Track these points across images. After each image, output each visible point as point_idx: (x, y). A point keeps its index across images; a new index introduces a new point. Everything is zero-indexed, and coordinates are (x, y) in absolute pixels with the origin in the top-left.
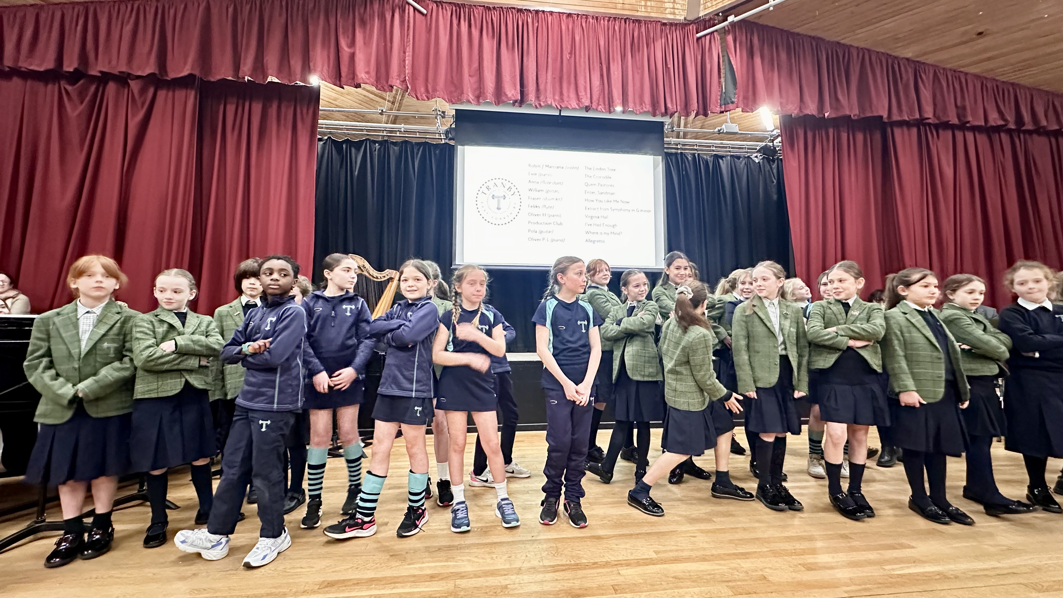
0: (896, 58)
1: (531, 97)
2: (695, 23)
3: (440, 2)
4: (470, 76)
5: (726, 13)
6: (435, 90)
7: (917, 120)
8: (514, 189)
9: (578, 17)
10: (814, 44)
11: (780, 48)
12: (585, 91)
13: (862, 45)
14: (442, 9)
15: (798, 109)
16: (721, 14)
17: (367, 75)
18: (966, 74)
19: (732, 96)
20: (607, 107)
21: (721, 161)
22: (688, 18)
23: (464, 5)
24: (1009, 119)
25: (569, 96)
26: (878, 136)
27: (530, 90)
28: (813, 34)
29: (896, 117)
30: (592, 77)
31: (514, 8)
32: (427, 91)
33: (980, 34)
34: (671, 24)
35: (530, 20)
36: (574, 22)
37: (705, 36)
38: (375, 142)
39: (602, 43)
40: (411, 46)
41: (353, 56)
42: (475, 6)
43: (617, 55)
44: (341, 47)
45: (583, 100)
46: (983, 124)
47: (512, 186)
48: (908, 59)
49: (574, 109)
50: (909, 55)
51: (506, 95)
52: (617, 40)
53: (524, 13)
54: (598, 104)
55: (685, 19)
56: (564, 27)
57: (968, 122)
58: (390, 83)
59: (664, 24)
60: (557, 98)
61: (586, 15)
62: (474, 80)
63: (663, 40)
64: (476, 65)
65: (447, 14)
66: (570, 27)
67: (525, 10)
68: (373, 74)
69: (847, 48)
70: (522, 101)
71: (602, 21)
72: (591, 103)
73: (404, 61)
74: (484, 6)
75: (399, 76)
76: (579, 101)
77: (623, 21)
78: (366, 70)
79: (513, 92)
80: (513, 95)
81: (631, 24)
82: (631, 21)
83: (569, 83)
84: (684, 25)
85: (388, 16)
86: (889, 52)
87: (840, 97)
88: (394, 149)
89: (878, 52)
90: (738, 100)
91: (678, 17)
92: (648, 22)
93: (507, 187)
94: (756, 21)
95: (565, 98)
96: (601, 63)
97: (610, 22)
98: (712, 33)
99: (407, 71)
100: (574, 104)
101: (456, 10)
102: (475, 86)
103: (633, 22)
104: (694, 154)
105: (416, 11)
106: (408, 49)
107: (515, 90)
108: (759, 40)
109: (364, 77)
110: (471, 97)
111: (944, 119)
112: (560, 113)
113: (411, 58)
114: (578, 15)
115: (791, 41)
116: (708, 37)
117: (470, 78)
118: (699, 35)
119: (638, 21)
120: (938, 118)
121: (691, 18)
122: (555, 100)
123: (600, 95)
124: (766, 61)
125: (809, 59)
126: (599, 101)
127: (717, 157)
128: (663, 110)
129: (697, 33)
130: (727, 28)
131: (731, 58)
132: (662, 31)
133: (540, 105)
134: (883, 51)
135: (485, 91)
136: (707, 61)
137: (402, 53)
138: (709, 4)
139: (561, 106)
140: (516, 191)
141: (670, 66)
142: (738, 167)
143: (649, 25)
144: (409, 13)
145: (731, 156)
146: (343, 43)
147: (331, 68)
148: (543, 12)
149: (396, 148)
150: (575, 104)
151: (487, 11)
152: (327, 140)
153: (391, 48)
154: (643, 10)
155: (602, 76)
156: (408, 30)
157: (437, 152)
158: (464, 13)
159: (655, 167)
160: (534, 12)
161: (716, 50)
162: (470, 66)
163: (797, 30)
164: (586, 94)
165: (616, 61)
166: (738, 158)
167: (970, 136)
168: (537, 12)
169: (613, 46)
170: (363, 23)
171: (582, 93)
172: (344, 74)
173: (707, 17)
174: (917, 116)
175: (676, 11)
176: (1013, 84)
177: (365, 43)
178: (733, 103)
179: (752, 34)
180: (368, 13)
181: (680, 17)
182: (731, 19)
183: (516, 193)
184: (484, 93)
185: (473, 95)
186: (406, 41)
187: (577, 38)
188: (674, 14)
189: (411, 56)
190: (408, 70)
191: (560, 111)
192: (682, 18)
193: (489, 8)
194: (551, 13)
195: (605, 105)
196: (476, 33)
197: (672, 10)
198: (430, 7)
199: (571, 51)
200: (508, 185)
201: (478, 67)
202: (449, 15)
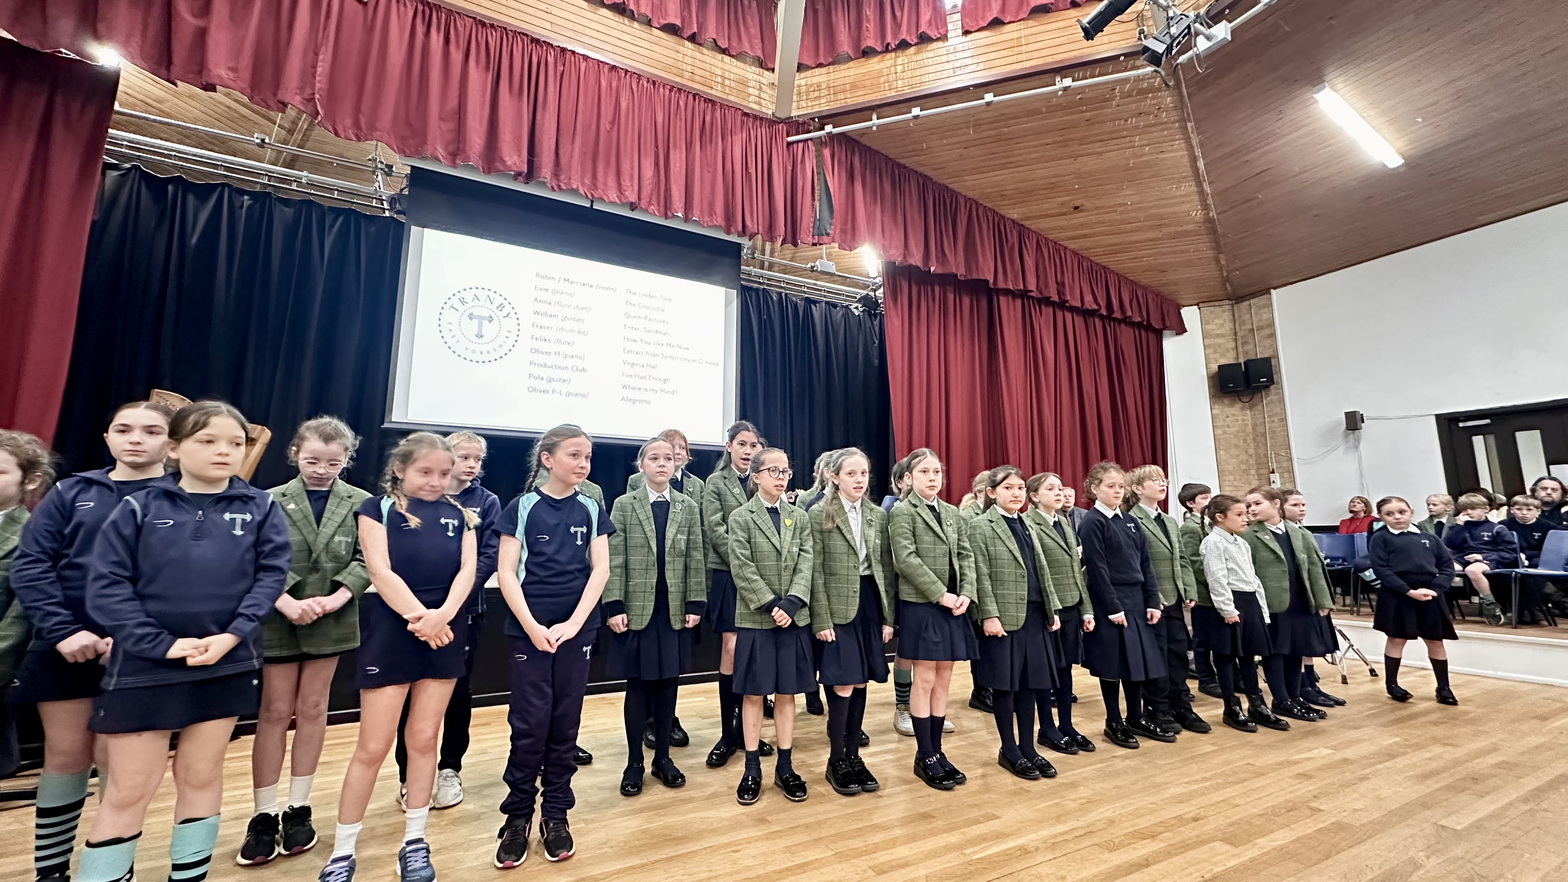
0: (1003, 217)
1: (546, 172)
2: (785, 123)
4: (441, 119)
5: (824, 119)
6: (372, 127)
7: (1021, 290)
8: (507, 309)
9: (626, 74)
10: (921, 182)
11: (885, 179)
12: (631, 180)
13: (970, 194)
15: (902, 257)
16: (817, 120)
17: (230, 73)
18: (1065, 248)
19: (828, 226)
20: (662, 209)
21: (813, 307)
22: (777, 115)
23: (438, 8)
24: (1101, 304)
25: (605, 184)
26: (984, 303)
27: (544, 164)
28: (920, 169)
29: (1001, 285)
30: (643, 164)
31: (527, 35)
32: (357, 124)
33: (1076, 208)
34: (755, 117)
35: (551, 59)
36: (619, 80)
37: (798, 142)
38: (243, 192)
39: (660, 121)
40: (331, 46)
41: (202, 33)
42: (459, 13)
43: (680, 140)
44: (177, 12)
45: (627, 193)
46: (1080, 305)
47: (506, 303)
48: (1013, 221)
49: (612, 203)
50: (1015, 217)
51: (503, 162)
52: (681, 119)
53: (542, 47)
54: (650, 203)
55: (773, 114)
56: (604, 84)
57: (1067, 301)
58: (281, 96)
59: (747, 115)
60: (587, 181)
61: (639, 75)
62: (447, 126)
63: (744, 135)
64: (453, 102)
65: (406, 12)
66: (614, 84)
67: (544, 42)
68: (246, 74)
69: (954, 194)
70: (530, 176)
71: (661, 89)
72: (639, 199)
73: (314, 67)
74: (474, 18)
75: (302, 89)
76: (621, 193)
77: (691, 97)
78: (231, 65)
79: (515, 158)
80: (515, 164)
81: (702, 103)
82: (703, 99)
83: (607, 164)
84: (772, 122)
86: (997, 209)
87: (947, 251)
88: (282, 210)
89: (985, 207)
90: (835, 233)
91: (764, 110)
92: (725, 106)
93: (496, 304)
94: (858, 138)
95: (600, 185)
96: (657, 147)
97: (673, 94)
98: (806, 140)
99: (318, 86)
100: (613, 196)
101: (423, 11)
102: (450, 137)
103: (705, 101)
104: (780, 293)
106: (323, 50)
107: (519, 154)
108: (860, 162)
109: (224, 75)
110: (441, 152)
111: (1046, 294)
112: (592, 205)
113: (327, 66)
114: (627, 71)
115: (897, 172)
116: (801, 145)
117: (441, 122)
118: (790, 139)
119: (711, 102)
120: (1041, 293)
121: (782, 115)
122: (583, 184)
123: (652, 190)
124: (868, 188)
125: (915, 198)
126: (651, 198)
127: (809, 302)
128: (740, 228)
129: (788, 136)
130: (823, 139)
131: (828, 178)
132: (742, 122)
133: (559, 187)
134: (989, 205)
135: (467, 148)
136: (799, 176)
137: (311, 55)
138: (803, 104)
139: (592, 195)
140: (512, 312)
141: (752, 170)
142: (833, 319)
143: (727, 111)
145: (827, 303)
146: (183, 8)
147: (149, 44)
148: (573, 52)
149: (289, 211)
150: (615, 195)
151: (480, 27)
152: (129, 169)
153: (289, 39)
154: (720, 89)
155: (657, 164)
156: (327, 17)
157: (373, 230)
158: (439, 19)
159: (727, 304)
160: (559, 49)
161: (810, 164)
162: (442, 103)
163: (903, 161)
164: (632, 185)
165: (679, 151)
166: (835, 306)
167: (1068, 316)
168: (563, 50)
169: (675, 128)
171: (626, 183)
172: (178, 59)
173: (801, 120)
174: (1022, 287)
175: (762, 101)
176: (1104, 267)
177: (232, 19)
178: (828, 235)
179: (853, 153)
181: (768, 110)
182: (829, 128)
183: (512, 314)
184: (464, 151)
185: (445, 150)
186: (320, 35)
187: (624, 104)
188: (760, 104)
189: (329, 61)
190: (320, 82)
191: (592, 202)
192: (770, 112)
193: (484, 25)
194: (586, 58)
195: (659, 205)
196: (456, 56)
197: (757, 99)
199: (614, 119)
200: (498, 301)
201: (457, 108)
202: (411, 14)
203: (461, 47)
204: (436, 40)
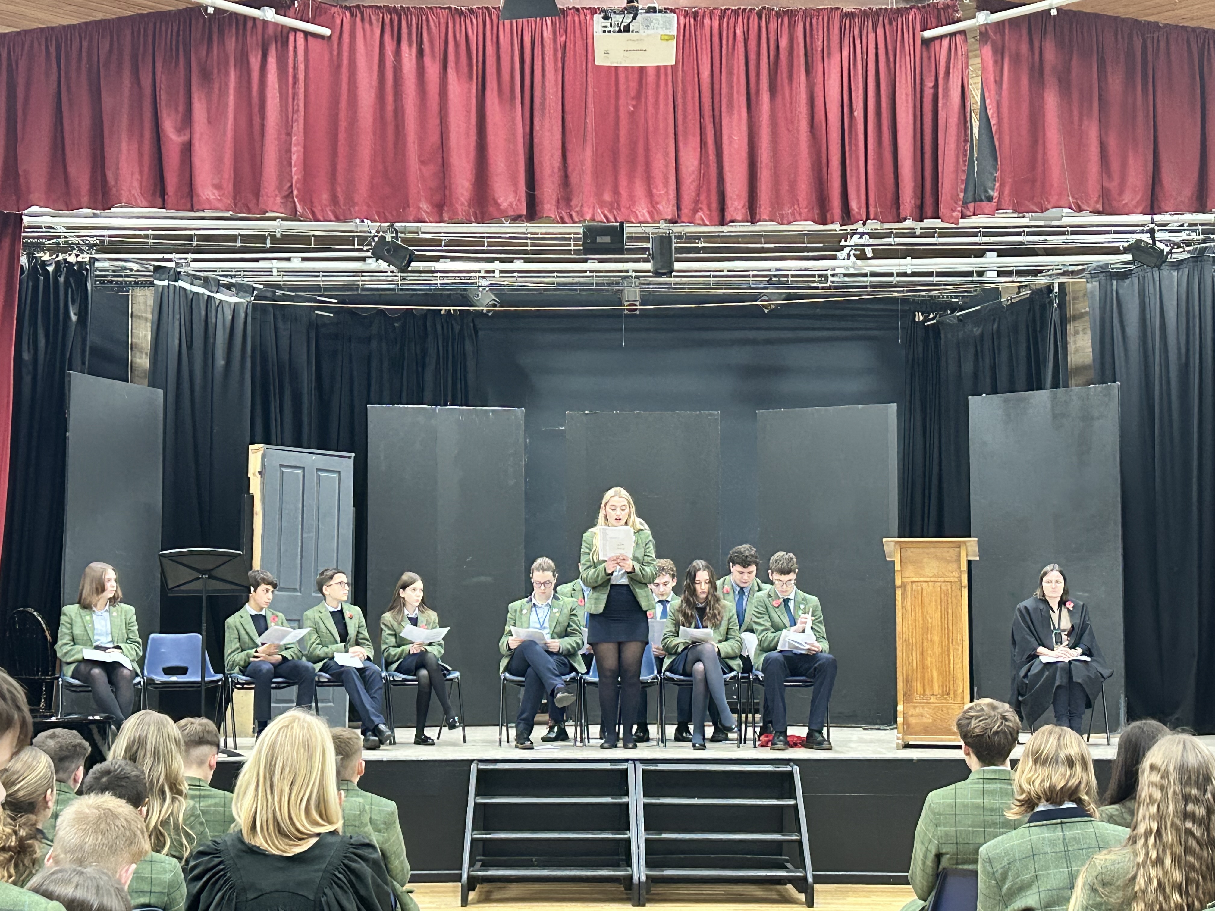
1: (549, 207)
2: (918, 8)
3: (358, 6)
4: (422, 162)
11: (1111, 67)
12: (666, 185)
14: (362, 20)
17: (216, 192)
19: (990, 185)
20: (716, 214)
23: (407, 11)
25: (631, 197)
27: (546, 197)
30: (682, 153)
32: (334, 200)
34: (864, 15)
35: (547, 34)
37: (941, 37)
39: (706, 73)
40: (302, 121)
41: (188, 149)
42: (431, 8)
44: (163, 130)
45: (660, 207)
51: (498, 205)
54: (695, 211)
58: (263, 204)
59: (850, 15)
62: (430, 170)
63: (845, 53)
64: (434, 138)
68: (229, 187)
70: (531, 214)
72: (680, 208)
73: (289, 151)
74: (450, 8)
75: (280, 188)
76: (653, 207)
77: (754, 19)
78: (216, 181)
79: (511, 198)
80: (511, 205)
81: (773, 20)
82: (774, 16)
83: (633, 167)
84: (894, 14)
85: (255, 62)
90: (1001, 193)
95: (624, 200)
98: (953, 35)
99: (295, 178)
101: (391, 21)
102: (432, 183)
103: (778, 18)
105: (309, 38)
106: (295, 128)
107: (516, 192)
109: (212, 197)
110: (425, 210)
113: (301, 150)
115: (1138, 42)
116: (946, 42)
117: (423, 167)
119: (788, 15)
122: (602, 207)
123: (699, 186)
126: (696, 200)
129: (923, 31)
130: (978, 31)
131: (988, 101)
132: (842, 31)
133: (571, 216)
135: (454, 194)
136: (941, 102)
137: (284, 136)
143: (814, 21)
144: (295, 47)
146: (169, 127)
147: (145, 177)
148: (577, 9)
150: (645, 211)
151: (457, 19)
153: (263, 126)
155: (704, 144)
156: (294, 83)
158: (409, 26)
161: (958, 78)
162: (422, 139)
164: (668, 191)
165: (735, 112)
168: (564, 12)
170: (206, 76)
171: (659, 191)
172: (171, 188)
177: (209, 122)
178: (990, 199)
180: (215, 58)
182: (982, 18)
184: (451, 200)
185: (431, 203)
186: (290, 109)
189: (302, 143)
193: (461, 13)
196: (432, 70)
198: (338, 22)
199: (639, 92)
201: (439, 142)
202: (378, 32)
203: (437, 55)
204: (408, 55)
